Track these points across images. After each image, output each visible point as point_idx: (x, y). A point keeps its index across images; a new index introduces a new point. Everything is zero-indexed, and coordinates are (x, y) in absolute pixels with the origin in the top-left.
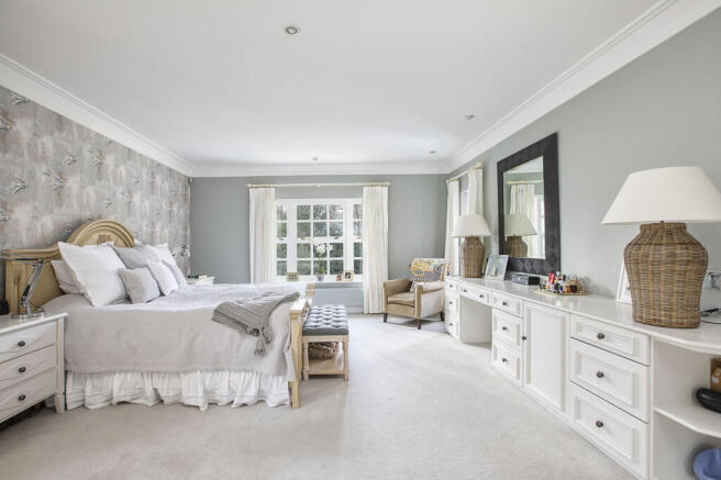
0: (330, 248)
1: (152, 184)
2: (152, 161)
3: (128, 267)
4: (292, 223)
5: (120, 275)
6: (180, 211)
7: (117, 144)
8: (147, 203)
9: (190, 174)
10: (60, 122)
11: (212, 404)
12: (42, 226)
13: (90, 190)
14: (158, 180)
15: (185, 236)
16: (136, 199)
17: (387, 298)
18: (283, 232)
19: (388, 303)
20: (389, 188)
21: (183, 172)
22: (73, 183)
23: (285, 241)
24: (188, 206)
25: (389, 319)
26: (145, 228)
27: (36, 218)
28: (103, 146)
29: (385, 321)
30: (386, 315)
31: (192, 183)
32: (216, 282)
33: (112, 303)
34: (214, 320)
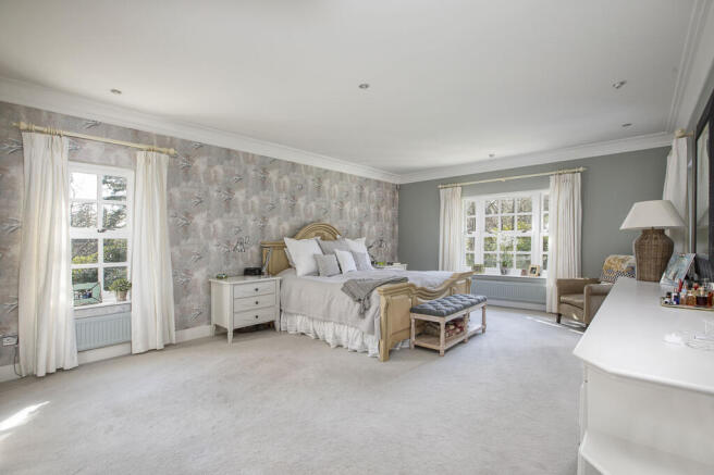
0: (516, 243)
1: (361, 194)
2: (361, 178)
3: (324, 254)
4: (480, 217)
5: (315, 257)
6: (388, 212)
7: (332, 171)
8: (356, 209)
9: (398, 182)
10: (294, 166)
11: (339, 346)
12: (283, 228)
13: (313, 205)
14: (366, 190)
15: (393, 232)
16: (347, 206)
17: (559, 296)
18: (472, 227)
19: (560, 302)
20: (582, 174)
21: (392, 181)
22: (301, 202)
23: (474, 234)
24: (396, 208)
25: (562, 321)
26: (354, 227)
27: (279, 224)
28: (322, 175)
29: (559, 322)
30: (559, 315)
31: (399, 188)
32: (408, 269)
33: (308, 274)
34: (342, 289)
